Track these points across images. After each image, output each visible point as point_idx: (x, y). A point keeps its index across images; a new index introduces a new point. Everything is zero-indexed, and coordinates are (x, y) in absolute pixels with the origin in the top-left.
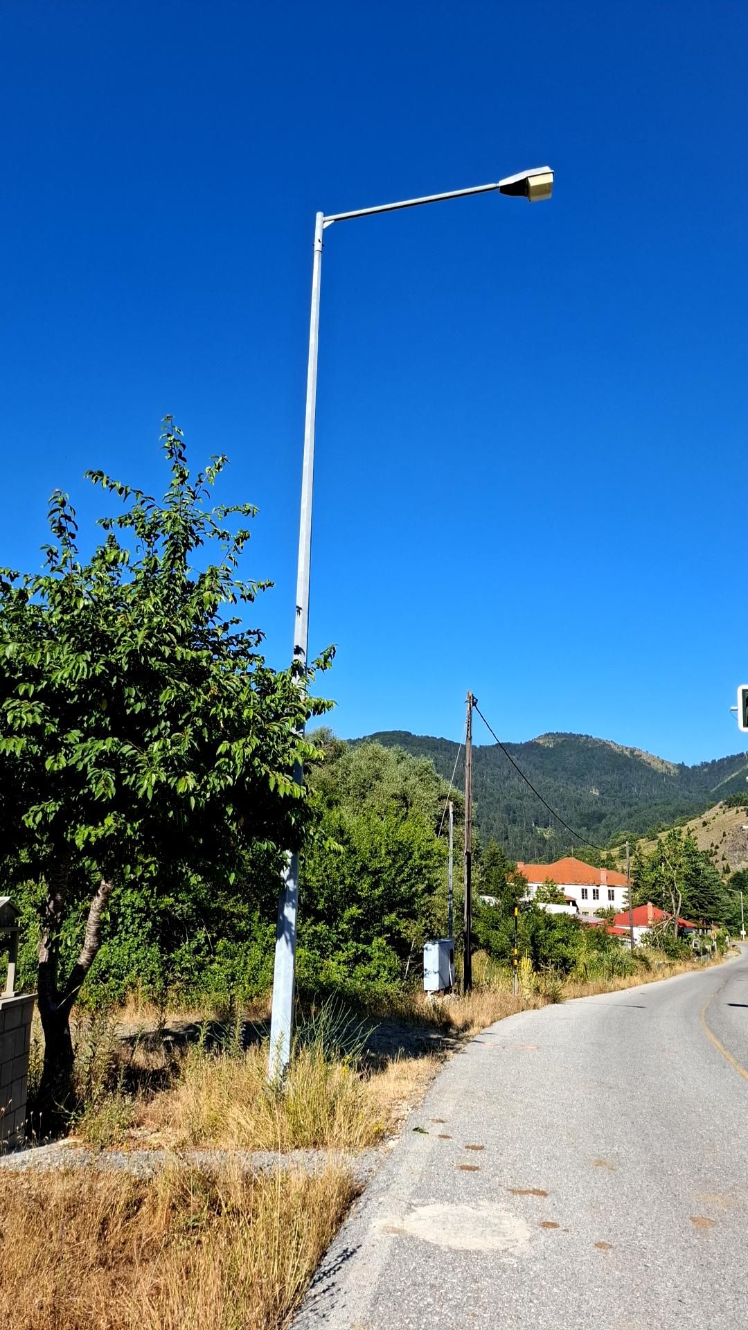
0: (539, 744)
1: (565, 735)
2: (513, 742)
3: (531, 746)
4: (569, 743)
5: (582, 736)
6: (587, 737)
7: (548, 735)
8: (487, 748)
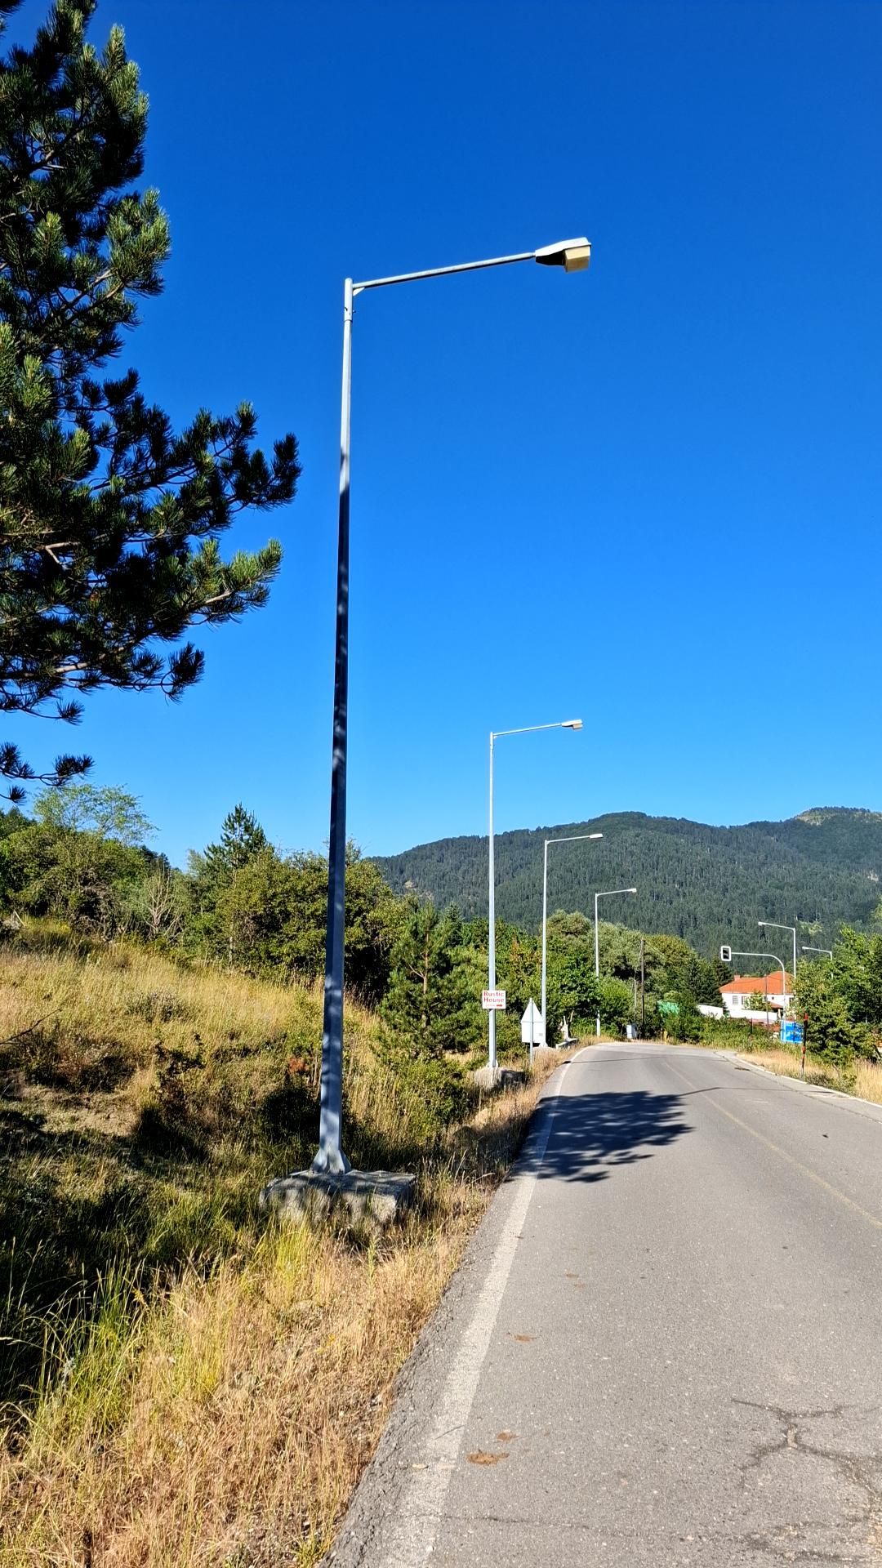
0: (803, 822)
1: (835, 810)
2: (770, 821)
3: (794, 825)
4: (840, 818)
5: (857, 810)
6: (864, 811)
7: (814, 810)
8: (739, 828)
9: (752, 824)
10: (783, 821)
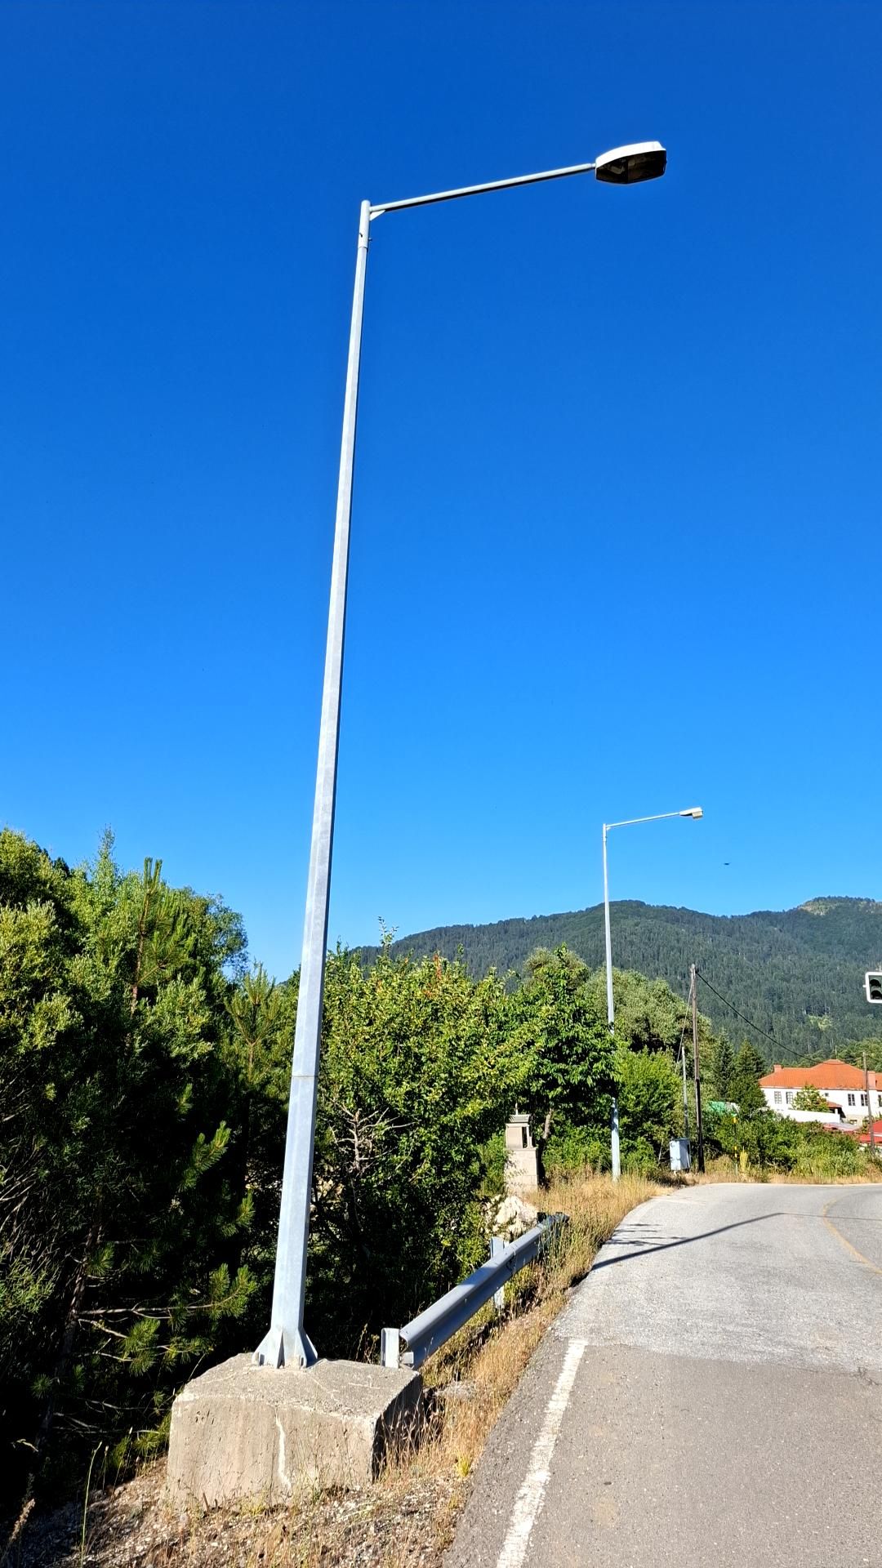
0: (806, 911)
1: (839, 899)
2: (773, 911)
3: (796, 915)
4: (845, 908)
5: (862, 900)
6: (868, 901)
7: (817, 900)
8: (741, 918)
9: (754, 914)
10: (786, 911)
